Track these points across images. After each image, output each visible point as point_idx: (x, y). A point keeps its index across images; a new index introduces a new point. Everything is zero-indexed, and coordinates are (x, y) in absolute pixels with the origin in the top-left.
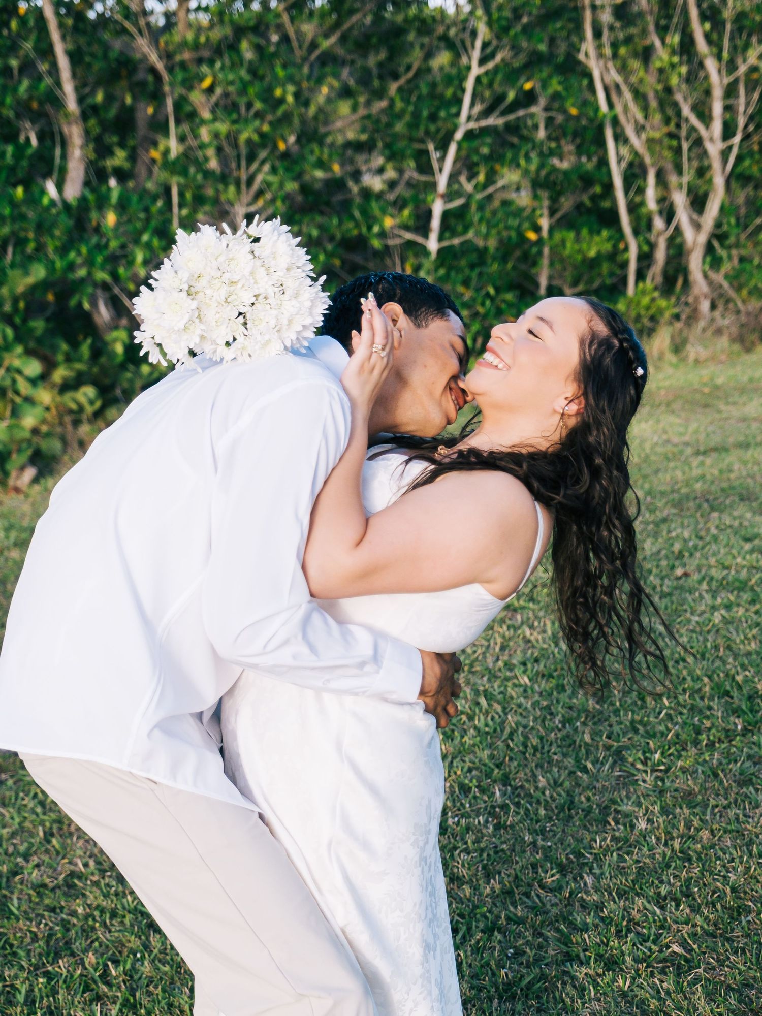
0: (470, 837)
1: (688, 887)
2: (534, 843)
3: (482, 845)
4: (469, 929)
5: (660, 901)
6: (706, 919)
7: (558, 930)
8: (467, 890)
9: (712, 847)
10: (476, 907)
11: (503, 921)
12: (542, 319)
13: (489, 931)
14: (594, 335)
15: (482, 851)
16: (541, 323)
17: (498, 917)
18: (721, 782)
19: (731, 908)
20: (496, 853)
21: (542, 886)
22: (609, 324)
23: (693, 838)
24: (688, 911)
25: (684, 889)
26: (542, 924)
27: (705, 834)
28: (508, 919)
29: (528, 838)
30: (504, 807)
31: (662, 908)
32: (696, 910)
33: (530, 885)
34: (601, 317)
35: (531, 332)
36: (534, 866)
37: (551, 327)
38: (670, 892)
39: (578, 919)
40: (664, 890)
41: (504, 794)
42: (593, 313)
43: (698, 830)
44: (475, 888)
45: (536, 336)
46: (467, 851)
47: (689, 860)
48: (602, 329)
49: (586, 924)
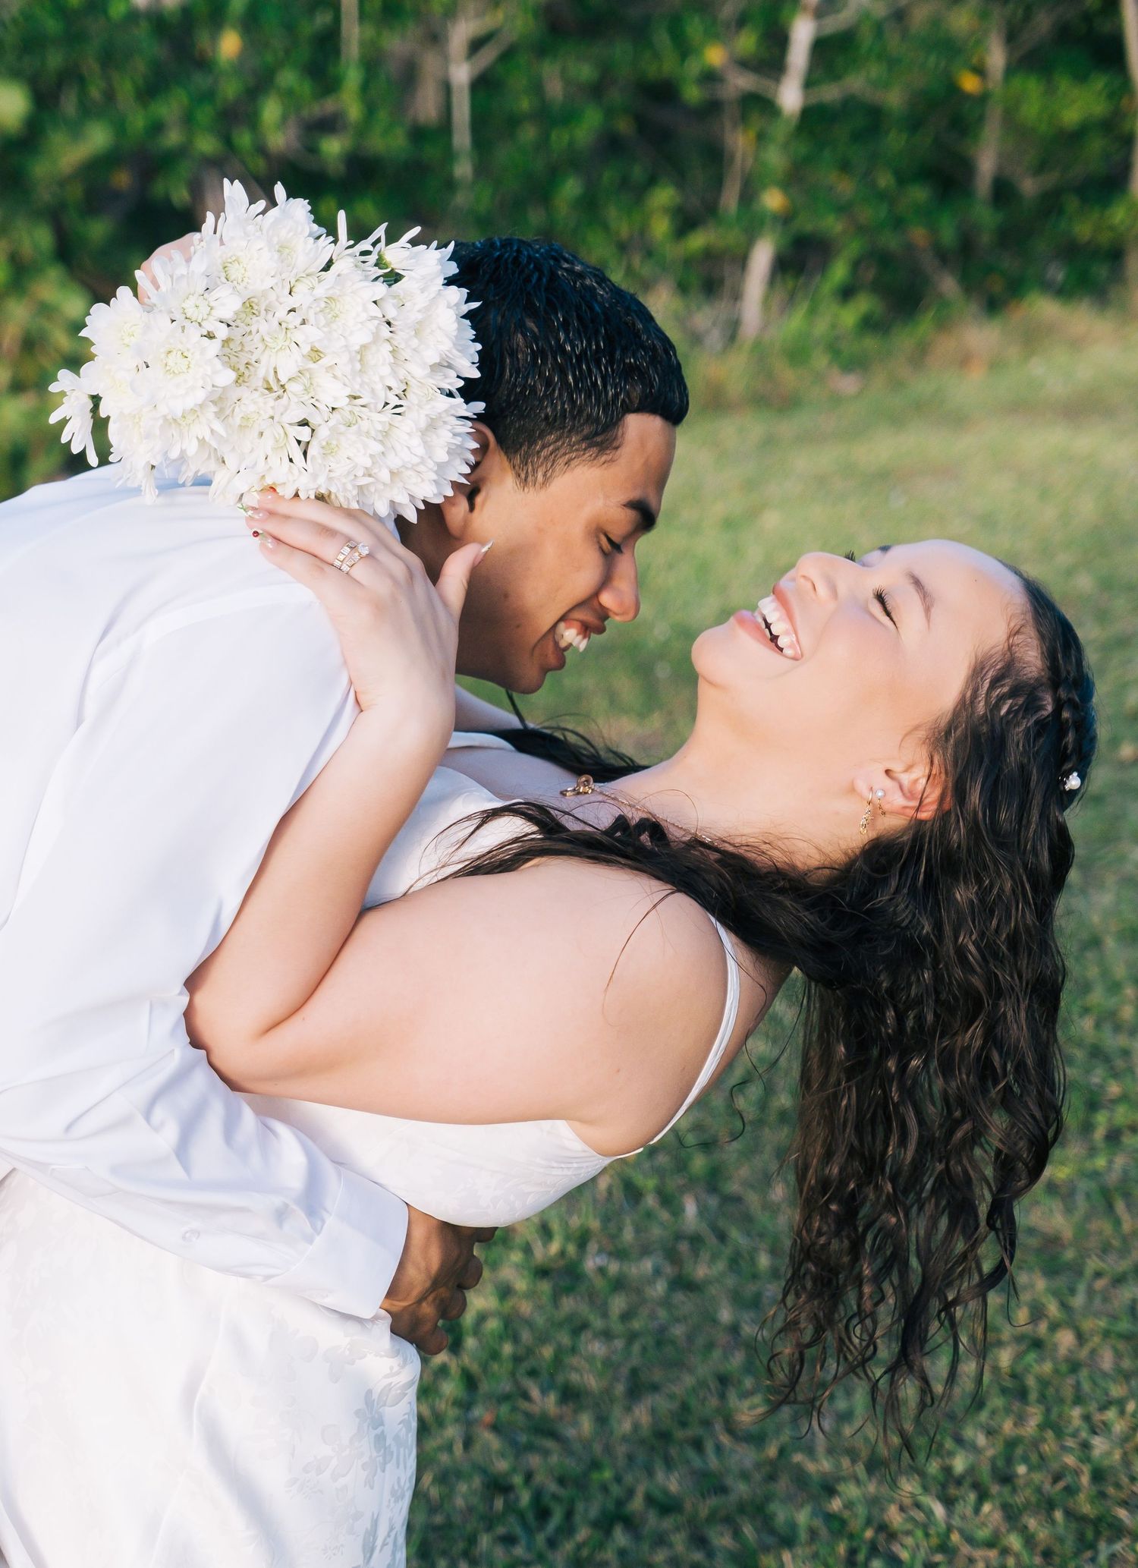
0: (618, 1304)
1: (1009, 1461)
2: (734, 1329)
3: (636, 1325)
4: (569, 1515)
5: (947, 1488)
6: (1029, 1541)
7: (737, 1533)
8: (586, 1423)
9: (1074, 1367)
10: (595, 1465)
11: (637, 1504)
12: (917, 583)
13: (605, 1524)
14: (1009, 667)
15: (632, 1337)
16: (911, 589)
17: (631, 1493)
18: (1117, 1222)
19: (1082, 1519)
20: (659, 1344)
21: (731, 1429)
22: (1051, 657)
23: (1037, 1344)
24: (997, 1516)
25: (1000, 1463)
26: (712, 1518)
27: (1065, 1339)
28: (650, 1500)
29: (725, 1315)
30: (696, 1240)
31: (949, 1502)
32: (1012, 1515)
33: (706, 1423)
34: (1042, 637)
35: (880, 598)
36: (723, 1380)
37: (927, 610)
38: (971, 1470)
39: (781, 1513)
40: (959, 1464)
41: (702, 1211)
42: (1029, 617)
43: (1054, 1327)
44: (602, 1420)
45: (888, 614)
46: (607, 1335)
47: (1022, 1394)
48: (1032, 659)
49: (793, 1526)
